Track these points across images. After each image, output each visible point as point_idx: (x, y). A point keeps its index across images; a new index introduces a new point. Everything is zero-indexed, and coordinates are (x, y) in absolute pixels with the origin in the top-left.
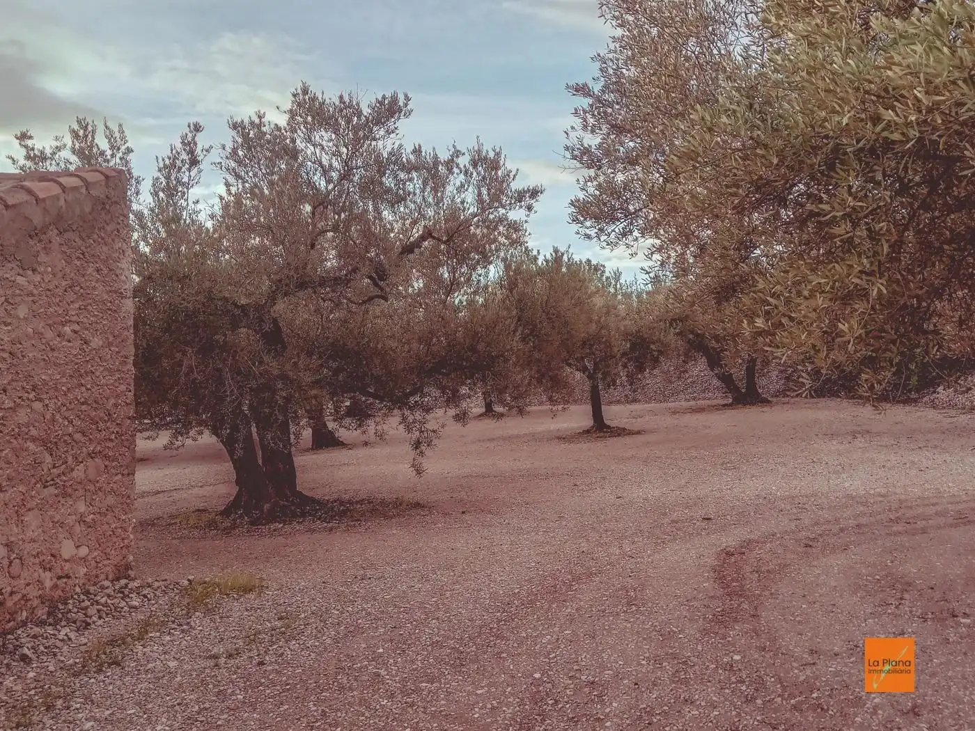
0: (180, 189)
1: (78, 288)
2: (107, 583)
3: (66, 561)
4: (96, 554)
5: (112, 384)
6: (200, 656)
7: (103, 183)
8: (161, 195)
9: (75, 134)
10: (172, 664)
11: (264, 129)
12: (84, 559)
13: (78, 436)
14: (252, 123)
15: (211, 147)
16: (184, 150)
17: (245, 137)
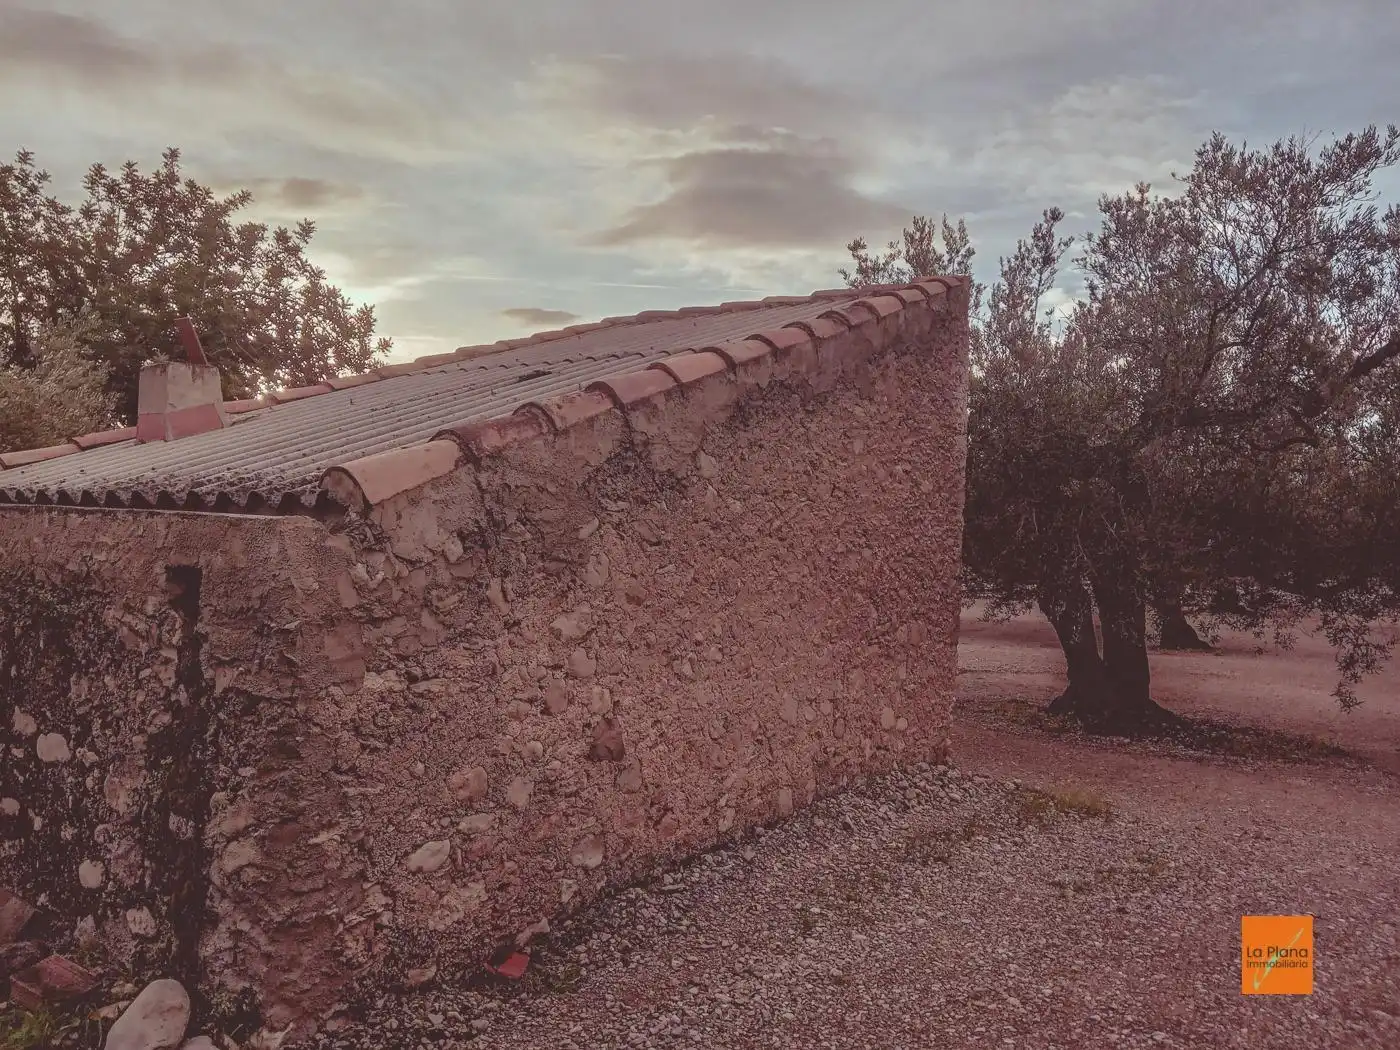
0: (1026, 297)
1: (911, 422)
2: (925, 766)
3: (886, 731)
4: (914, 729)
5: (940, 536)
6: (1042, 880)
7: (944, 295)
8: (1002, 305)
9: (910, 239)
10: (1009, 880)
11: (1147, 208)
12: (903, 733)
13: (902, 592)
14: (1130, 201)
15: (1072, 239)
16: (1037, 246)
17: (1120, 221)
